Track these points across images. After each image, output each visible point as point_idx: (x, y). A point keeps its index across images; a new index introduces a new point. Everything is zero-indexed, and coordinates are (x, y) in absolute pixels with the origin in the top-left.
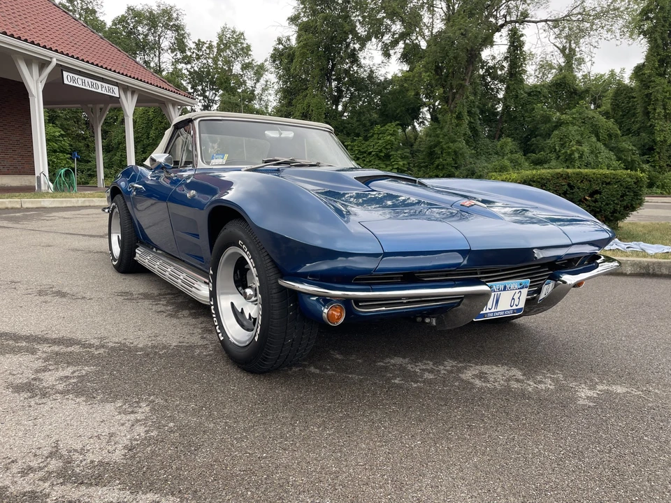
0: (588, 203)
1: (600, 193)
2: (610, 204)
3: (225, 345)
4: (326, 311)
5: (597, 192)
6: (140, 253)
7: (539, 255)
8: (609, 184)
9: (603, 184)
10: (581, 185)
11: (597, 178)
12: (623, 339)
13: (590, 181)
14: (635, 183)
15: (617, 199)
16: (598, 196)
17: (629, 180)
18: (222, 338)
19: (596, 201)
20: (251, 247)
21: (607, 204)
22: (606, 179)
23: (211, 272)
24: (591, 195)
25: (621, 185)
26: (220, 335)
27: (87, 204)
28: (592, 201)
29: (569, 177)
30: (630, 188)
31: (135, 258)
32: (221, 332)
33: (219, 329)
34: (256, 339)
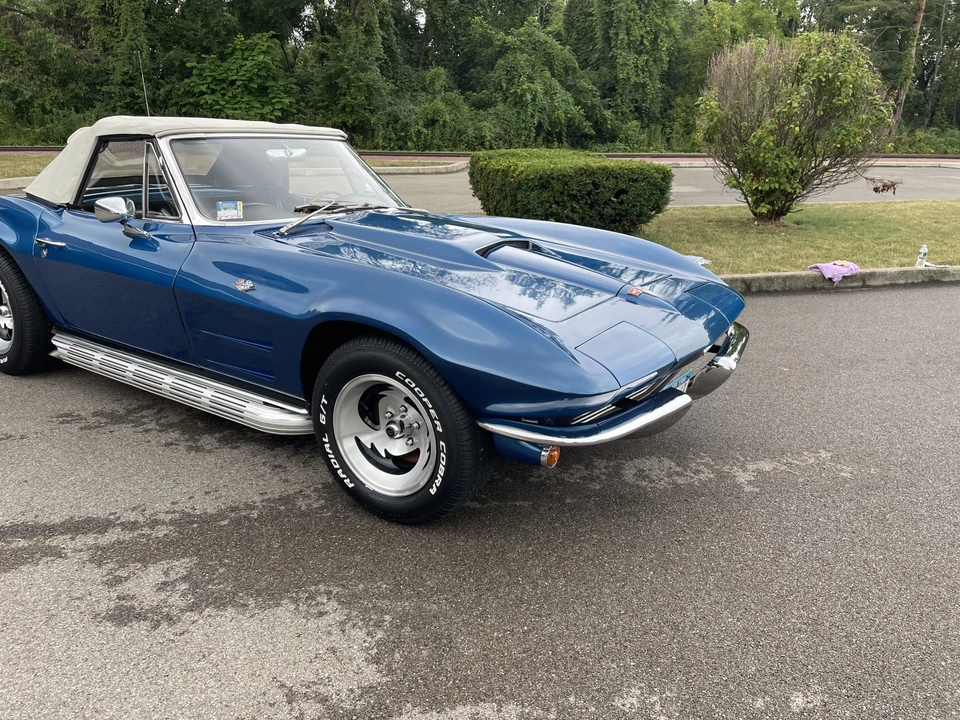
0: (613, 205)
1: (627, 193)
2: (636, 206)
4: (545, 453)
5: (624, 191)
6: (67, 347)
8: (635, 181)
9: (630, 181)
10: (607, 183)
11: (624, 174)
13: (616, 178)
14: (662, 179)
15: (644, 199)
16: (624, 197)
17: (657, 175)
18: (350, 486)
19: (621, 203)
20: (416, 374)
21: (634, 206)
22: (633, 176)
23: (324, 401)
24: (617, 196)
25: (649, 182)
26: (347, 481)
28: (619, 203)
29: (594, 174)
31: (53, 354)
32: (348, 477)
33: (343, 473)
34: (433, 491)
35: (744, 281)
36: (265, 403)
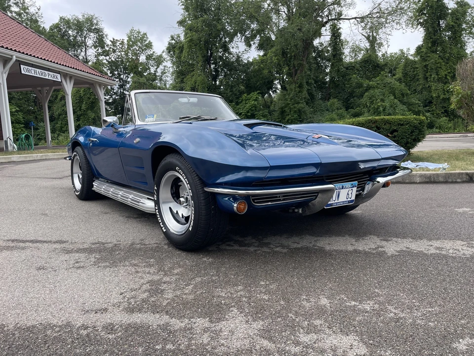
1: (397, 131)
2: (404, 138)
3: (167, 235)
4: (235, 205)
6: (96, 185)
7: (362, 166)
8: (402, 125)
9: (398, 125)
10: (385, 127)
11: (395, 122)
12: (415, 218)
13: (390, 124)
14: (419, 124)
15: (409, 135)
16: (396, 134)
17: (415, 122)
18: (165, 230)
19: (394, 137)
20: (185, 171)
21: (402, 138)
22: (400, 122)
23: (156, 188)
24: (391, 133)
25: (410, 125)
26: (163, 228)
27: (44, 158)
28: (392, 137)
29: (377, 121)
30: (416, 127)
31: (93, 189)
32: (164, 226)
33: (162, 224)
34: (190, 229)
35: (467, 174)
36: (148, 198)
